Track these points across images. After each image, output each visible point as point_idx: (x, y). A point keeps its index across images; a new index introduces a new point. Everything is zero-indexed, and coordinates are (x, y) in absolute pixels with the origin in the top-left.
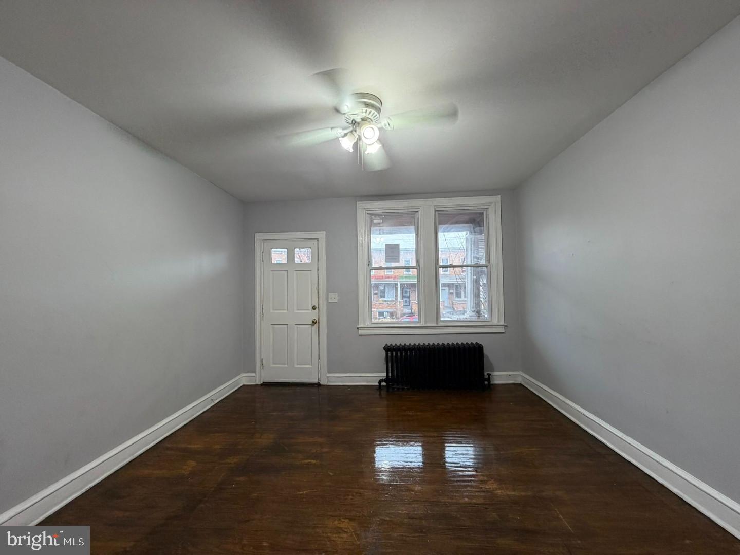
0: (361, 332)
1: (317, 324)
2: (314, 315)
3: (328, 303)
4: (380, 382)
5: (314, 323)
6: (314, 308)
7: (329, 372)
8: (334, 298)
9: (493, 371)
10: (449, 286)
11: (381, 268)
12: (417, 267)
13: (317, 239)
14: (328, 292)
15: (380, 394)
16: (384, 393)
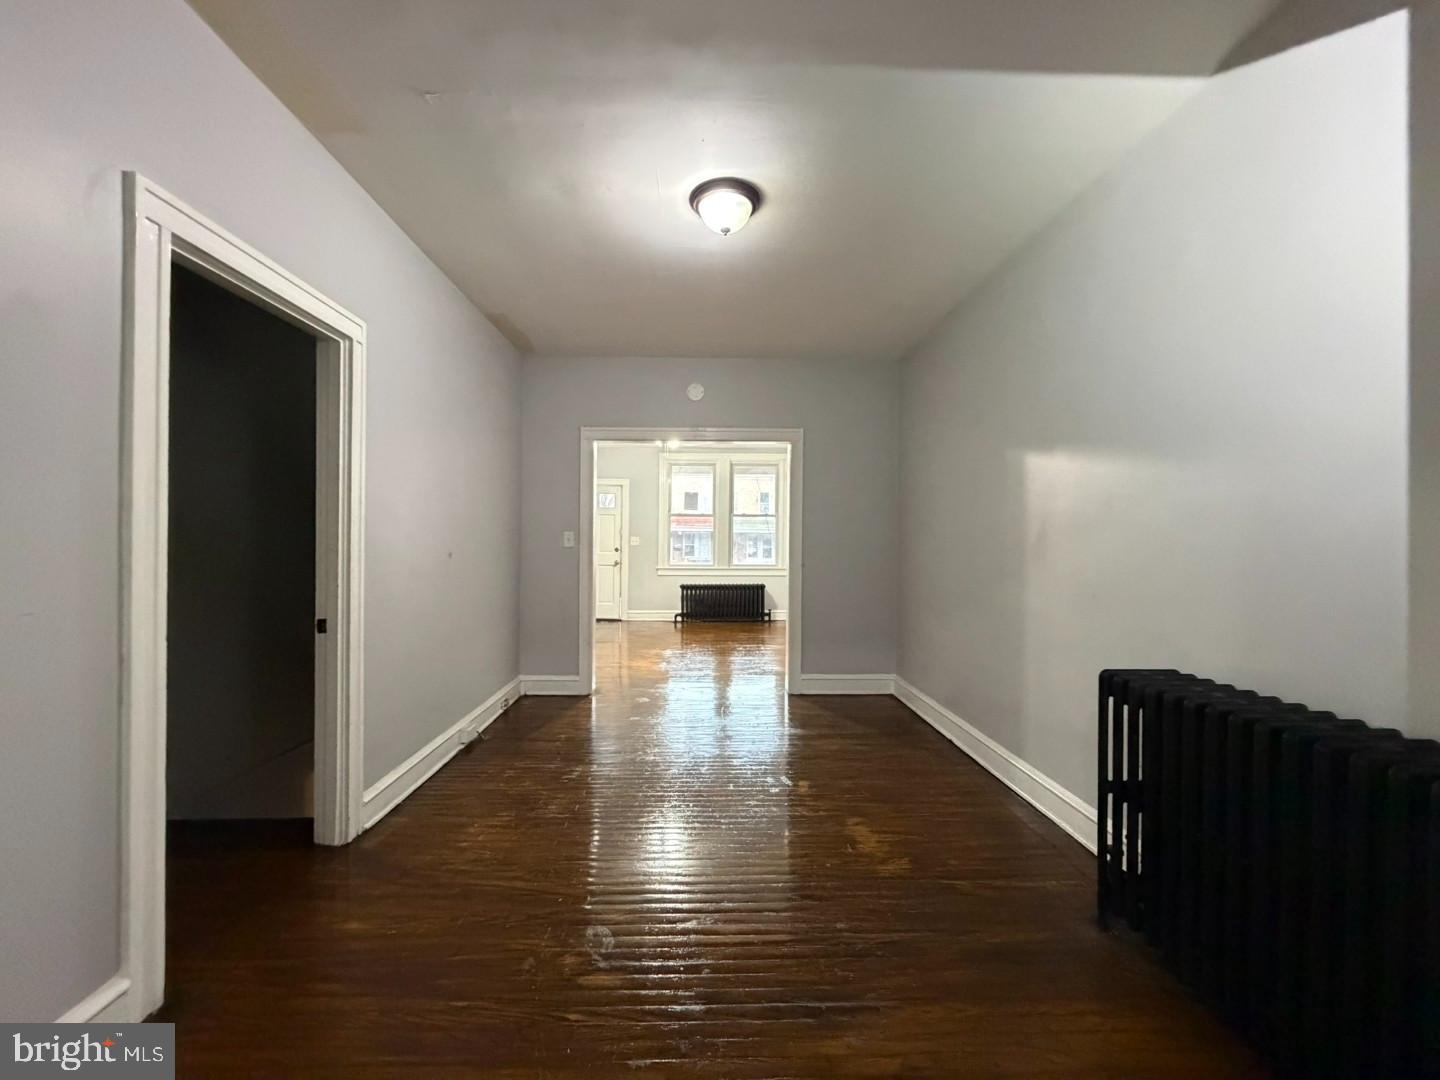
0: (660, 573)
1: (619, 566)
2: (616, 556)
3: (630, 546)
4: (676, 616)
5: (616, 564)
6: (617, 550)
7: (630, 609)
8: (635, 541)
9: (776, 608)
10: (741, 534)
11: (680, 515)
12: (714, 515)
13: (621, 486)
14: (630, 535)
15: (676, 627)
16: (679, 626)
